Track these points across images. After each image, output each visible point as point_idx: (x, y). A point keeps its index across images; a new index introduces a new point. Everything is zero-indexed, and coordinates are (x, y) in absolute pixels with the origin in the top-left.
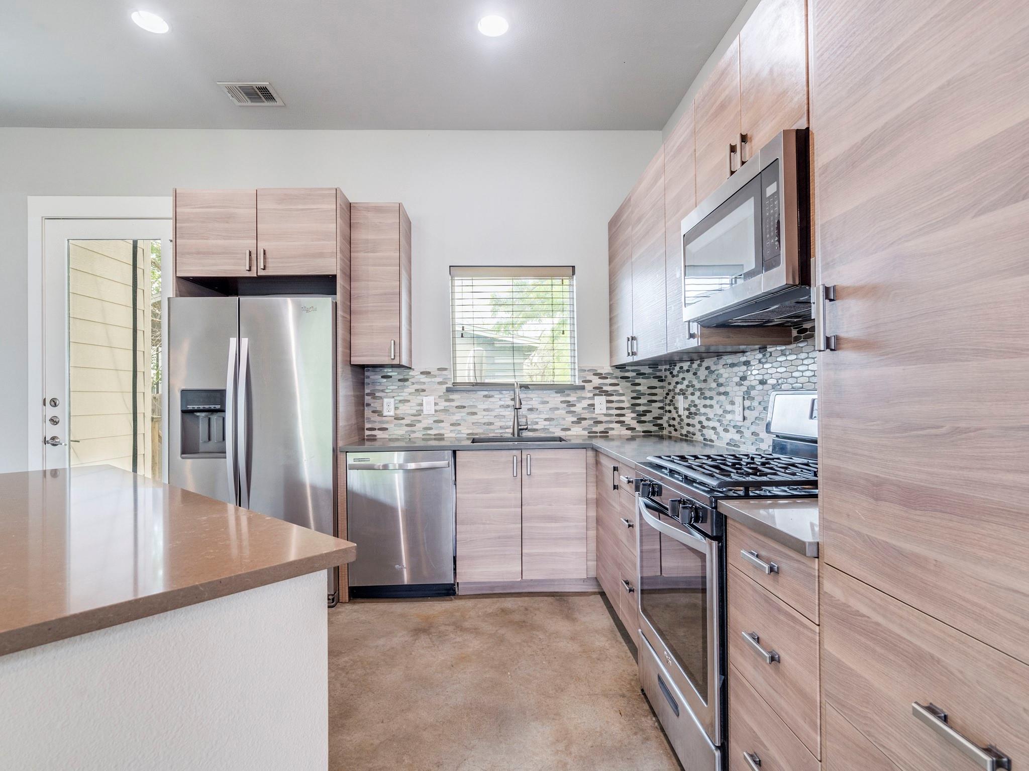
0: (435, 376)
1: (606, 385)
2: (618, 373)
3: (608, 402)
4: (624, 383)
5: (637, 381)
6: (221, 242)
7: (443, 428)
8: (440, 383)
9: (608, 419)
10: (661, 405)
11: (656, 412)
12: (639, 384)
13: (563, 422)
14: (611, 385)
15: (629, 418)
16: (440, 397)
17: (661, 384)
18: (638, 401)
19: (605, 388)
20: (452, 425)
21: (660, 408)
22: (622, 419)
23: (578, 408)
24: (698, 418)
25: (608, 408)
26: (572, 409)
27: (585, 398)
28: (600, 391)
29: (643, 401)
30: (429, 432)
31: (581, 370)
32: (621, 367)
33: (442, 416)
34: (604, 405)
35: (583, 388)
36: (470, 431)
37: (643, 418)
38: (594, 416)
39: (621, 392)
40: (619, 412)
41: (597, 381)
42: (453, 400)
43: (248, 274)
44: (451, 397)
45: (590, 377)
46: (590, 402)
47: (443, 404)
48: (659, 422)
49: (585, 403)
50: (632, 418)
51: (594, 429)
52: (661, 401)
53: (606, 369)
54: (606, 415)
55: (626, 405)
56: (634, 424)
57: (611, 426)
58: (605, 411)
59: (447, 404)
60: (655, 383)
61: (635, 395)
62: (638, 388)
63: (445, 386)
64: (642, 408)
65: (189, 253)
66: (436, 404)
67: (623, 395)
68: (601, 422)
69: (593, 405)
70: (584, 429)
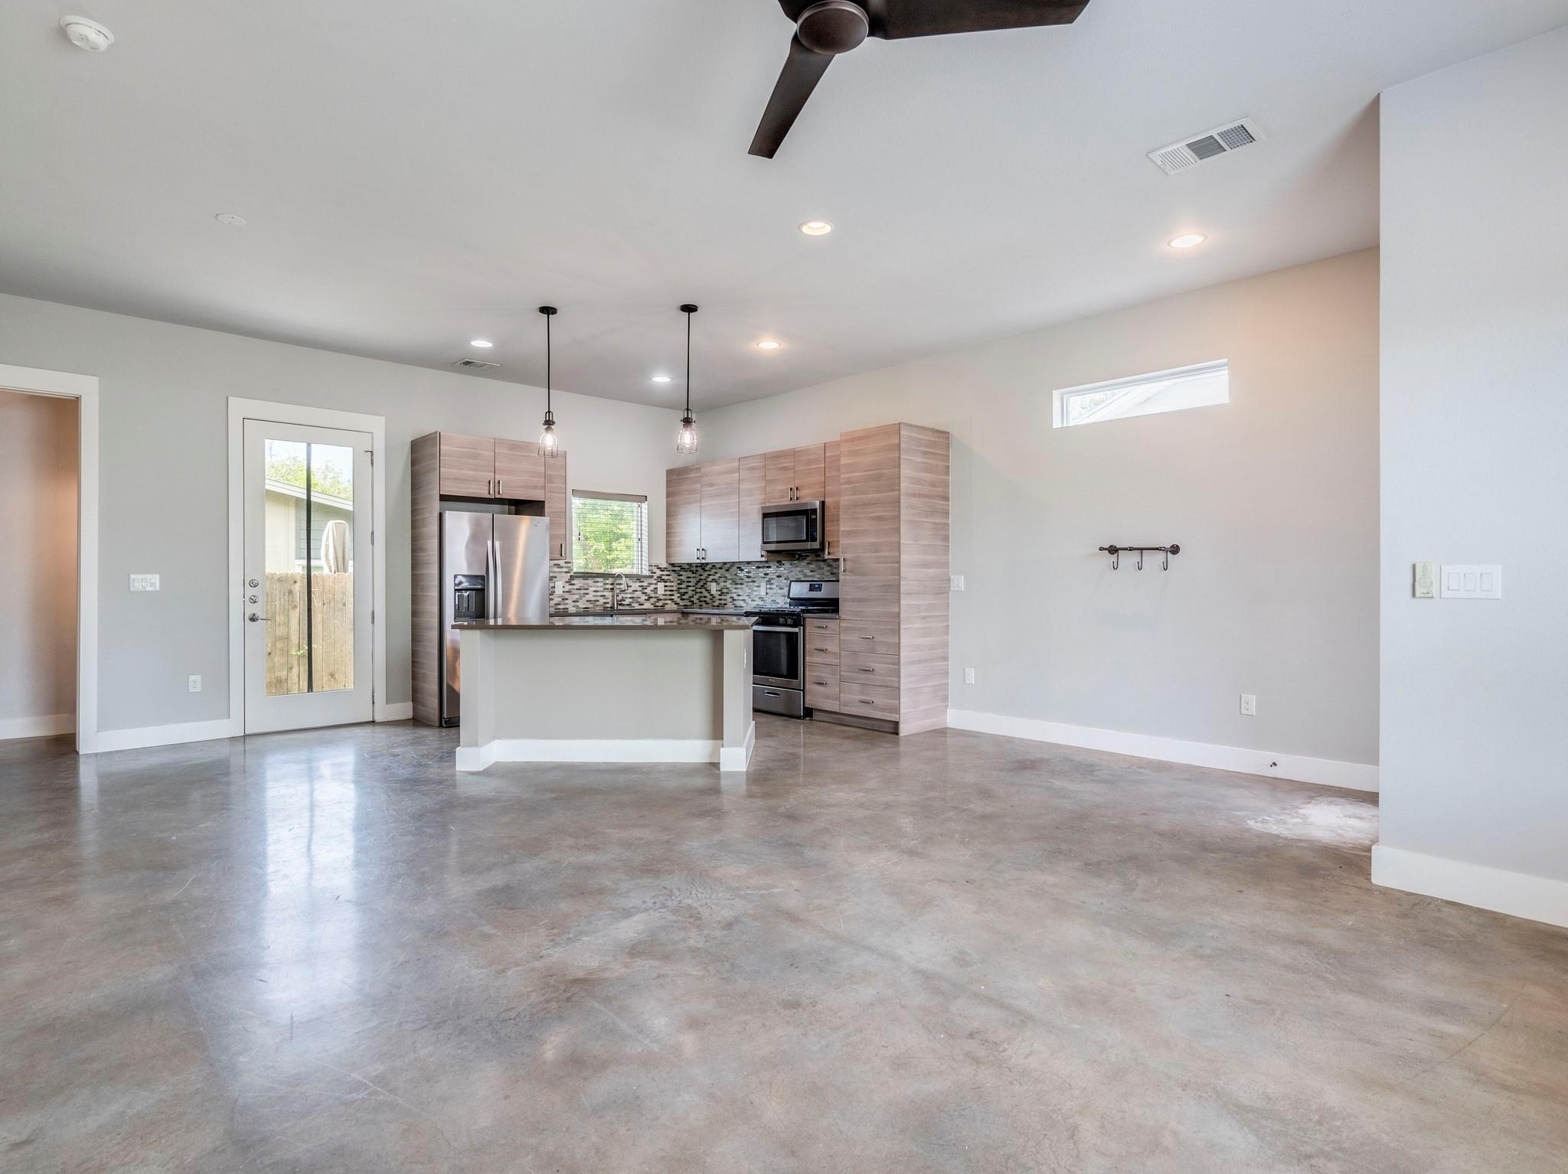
0: (561, 567)
1: (663, 575)
2: (670, 568)
3: (665, 586)
4: (673, 574)
5: (681, 573)
6: (470, 473)
7: (567, 604)
8: (566, 572)
9: (664, 597)
10: (693, 588)
11: (691, 593)
12: (681, 575)
13: (639, 600)
14: (667, 575)
15: (676, 597)
16: (566, 582)
17: (694, 575)
18: (681, 586)
19: (663, 577)
20: (574, 601)
21: (693, 591)
22: (672, 597)
23: (648, 591)
24: (729, 596)
25: (665, 591)
26: (645, 591)
27: (652, 584)
28: (660, 579)
29: (683, 586)
30: (559, 607)
31: (650, 566)
32: (672, 565)
33: (567, 596)
34: (663, 588)
35: (652, 577)
36: (585, 606)
37: (684, 597)
38: (657, 595)
39: (672, 580)
40: (670, 593)
41: (659, 573)
42: (574, 584)
43: (489, 496)
44: (573, 582)
45: (655, 570)
46: (656, 586)
47: (568, 587)
49: (652, 587)
50: (678, 597)
51: (657, 604)
52: (693, 586)
53: (664, 565)
54: (664, 595)
55: (675, 588)
56: (678, 600)
57: (666, 602)
58: (663, 593)
59: (571, 587)
60: (690, 574)
61: (679, 582)
62: (681, 577)
63: (569, 574)
64: (683, 591)
65: (448, 479)
66: (564, 587)
67: (673, 582)
68: (661, 600)
69: (656, 588)
70: (652, 604)
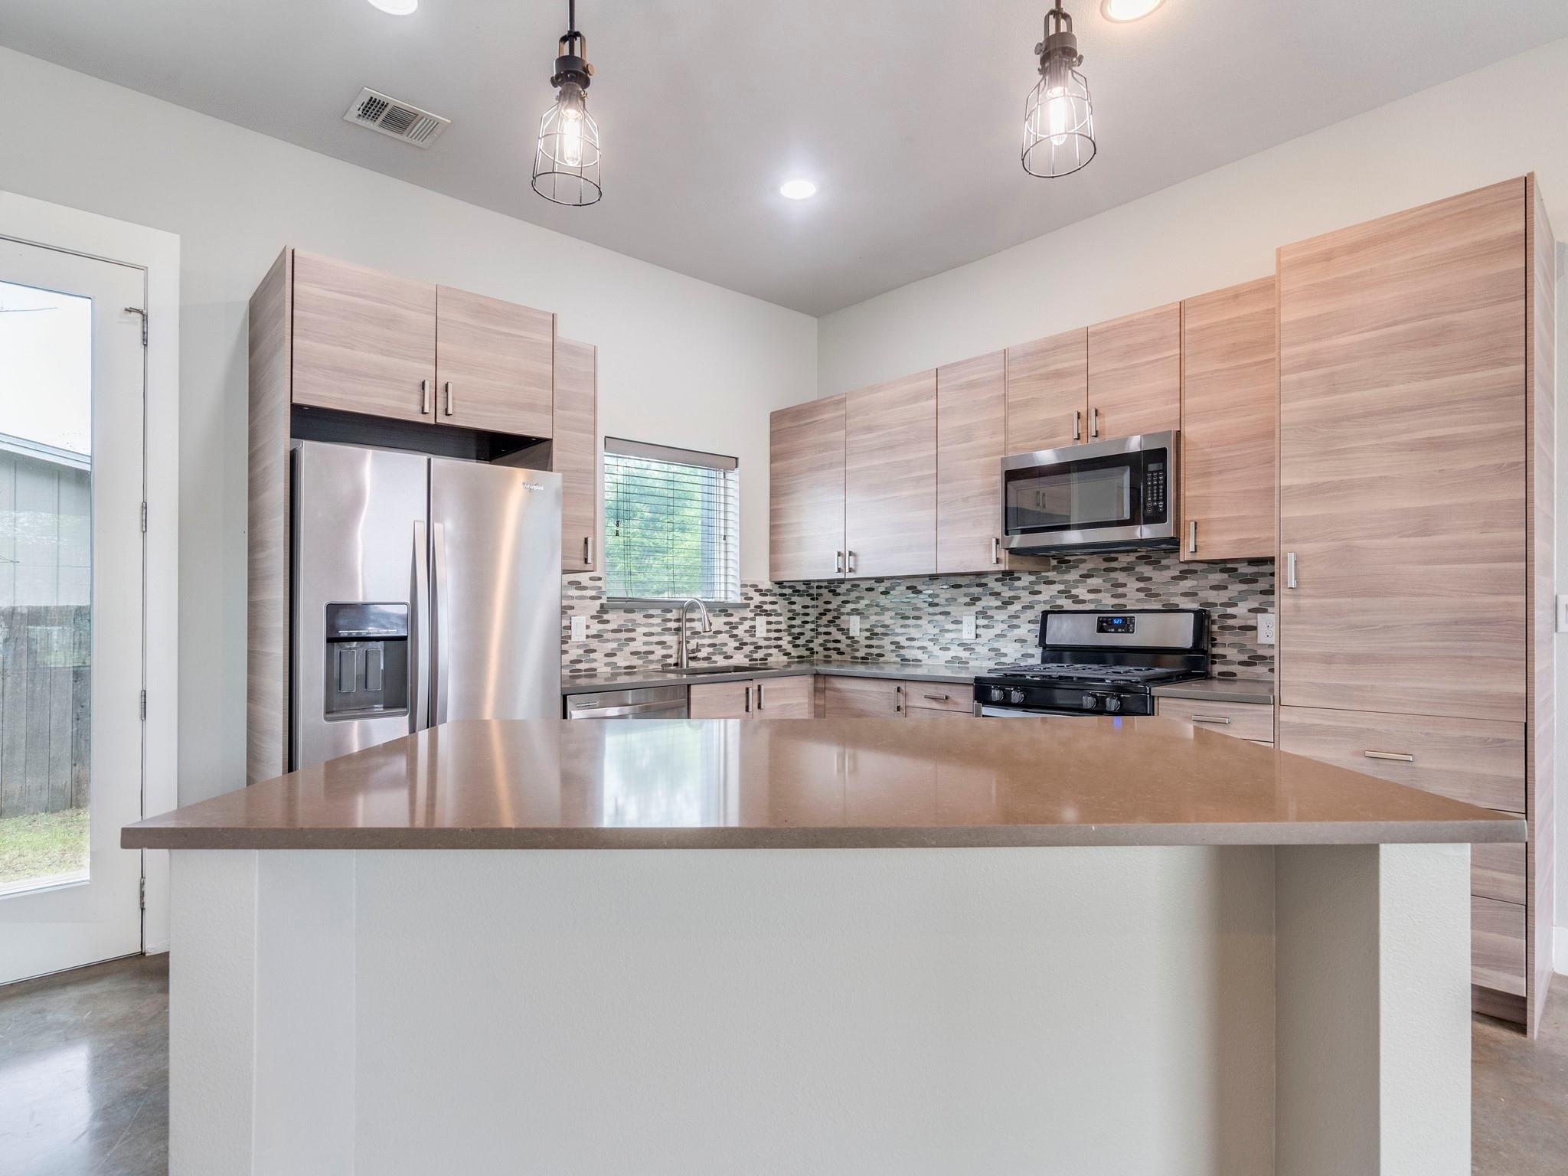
0: (585, 588)
1: (765, 603)
2: (777, 590)
3: (769, 623)
4: (782, 602)
5: (793, 599)
7: (595, 660)
8: (593, 598)
9: (767, 643)
10: (812, 626)
11: (808, 635)
12: (794, 603)
13: (725, 649)
14: (771, 603)
15: (785, 642)
16: (593, 617)
17: (814, 603)
18: (793, 622)
19: (765, 607)
20: (607, 655)
21: (813, 630)
22: (779, 643)
23: (740, 631)
24: (889, 640)
25: (769, 631)
26: (735, 632)
27: (745, 619)
28: (760, 610)
29: (797, 622)
30: (578, 666)
31: (743, 586)
32: (780, 584)
33: (594, 644)
34: (765, 627)
35: (748, 605)
36: (627, 664)
37: (798, 642)
38: (754, 640)
39: (779, 611)
40: (776, 635)
41: (758, 598)
42: (607, 622)
43: (421, 419)
44: (606, 617)
45: (752, 593)
46: (752, 623)
47: (596, 627)
48: (811, 645)
49: (747, 625)
50: (789, 642)
51: (755, 656)
52: (813, 622)
53: (766, 584)
54: (766, 639)
55: (783, 627)
56: (789, 648)
57: (770, 651)
58: (765, 635)
59: (601, 626)
60: (807, 601)
61: (791, 615)
62: (794, 607)
63: (598, 602)
64: (796, 630)
66: (588, 627)
67: (780, 615)
68: (761, 647)
69: (753, 627)
70: (746, 656)
